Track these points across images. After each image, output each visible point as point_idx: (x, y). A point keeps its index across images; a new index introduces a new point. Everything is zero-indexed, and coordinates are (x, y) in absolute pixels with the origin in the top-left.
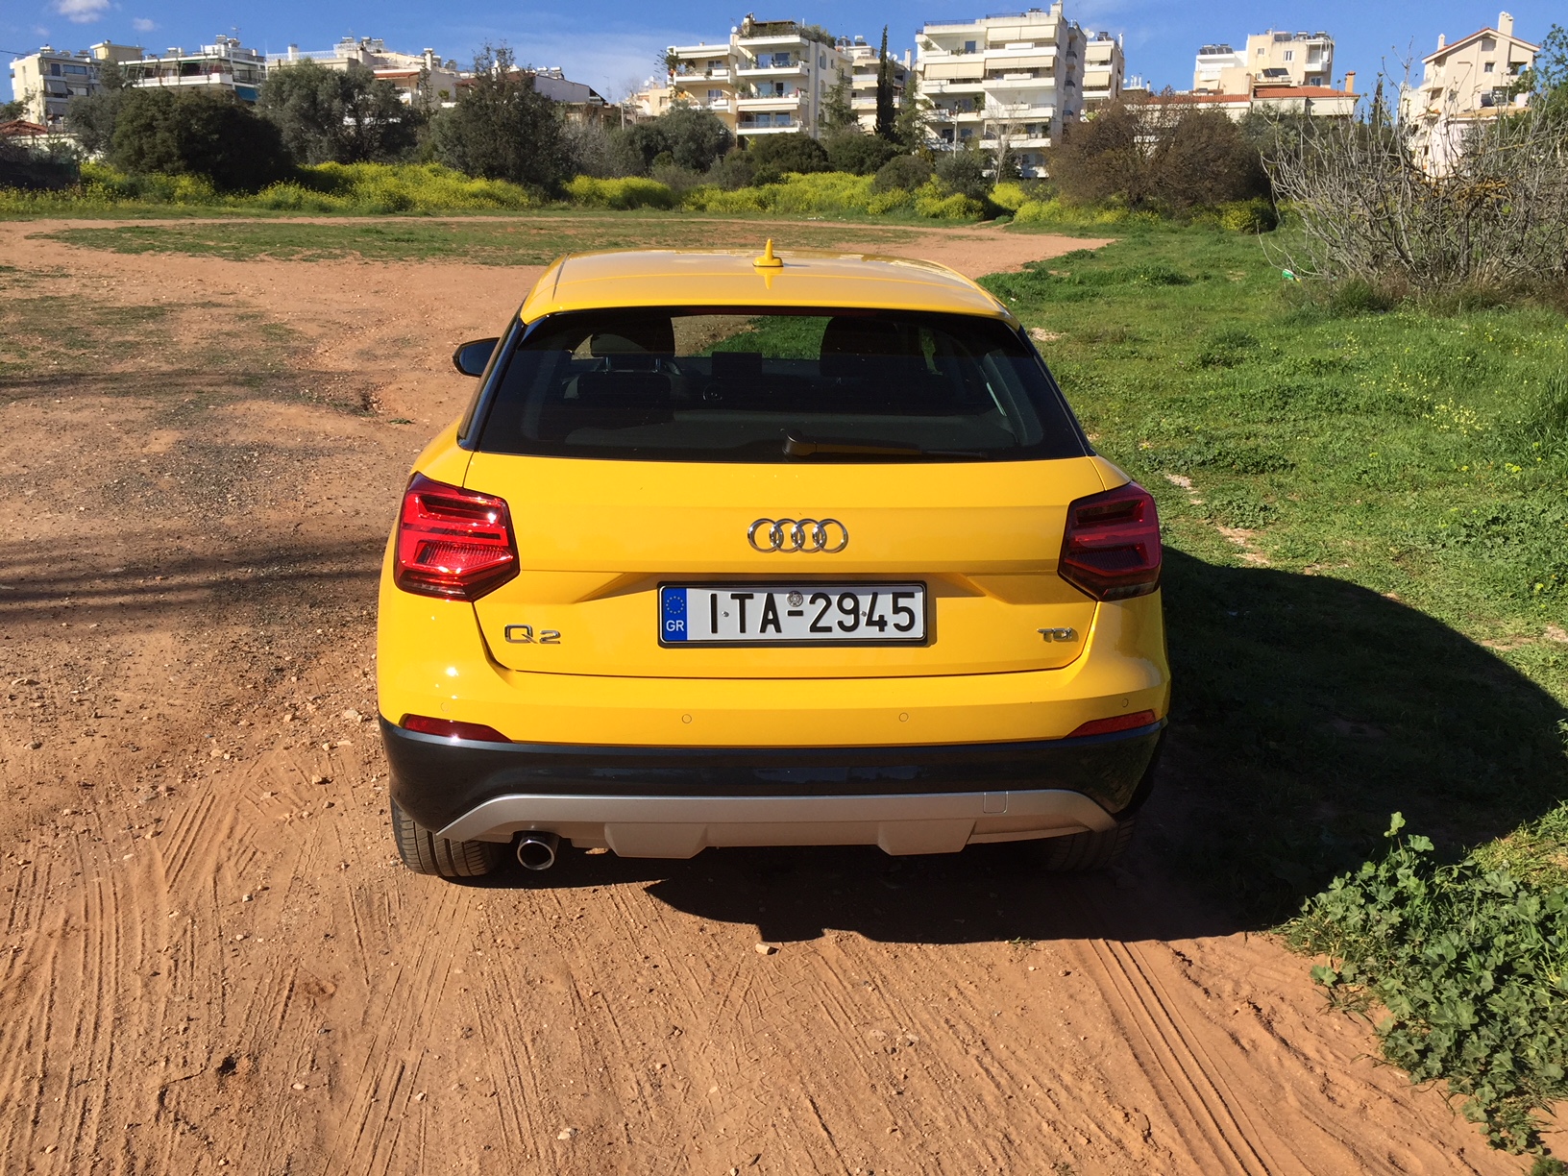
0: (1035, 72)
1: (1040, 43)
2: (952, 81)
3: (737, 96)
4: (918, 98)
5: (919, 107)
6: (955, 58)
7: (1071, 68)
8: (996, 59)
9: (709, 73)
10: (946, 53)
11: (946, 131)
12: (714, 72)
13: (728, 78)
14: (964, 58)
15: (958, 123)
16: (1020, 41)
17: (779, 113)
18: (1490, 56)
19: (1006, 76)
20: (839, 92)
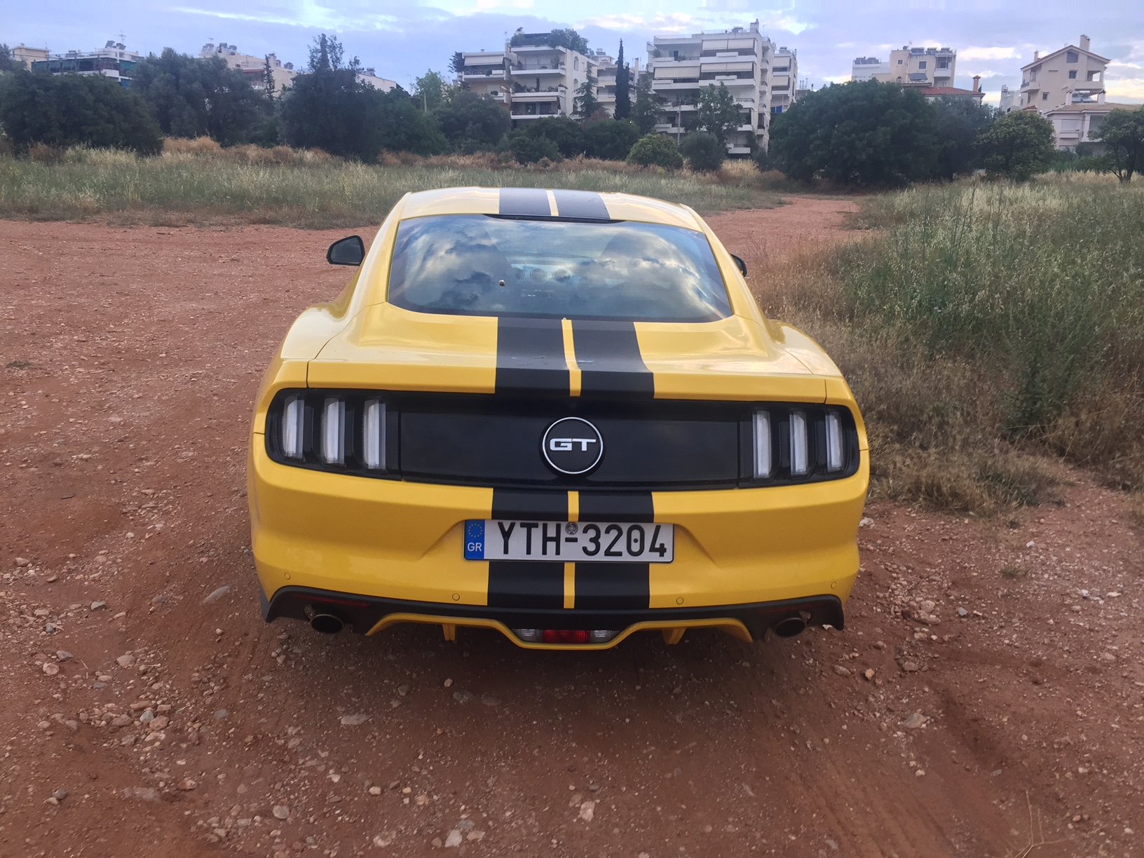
0: (740, 75)
1: (743, 52)
2: (676, 81)
3: (511, 90)
4: (650, 93)
5: (650, 100)
6: (676, 63)
7: (764, 71)
8: (709, 64)
9: (490, 73)
10: (670, 59)
11: (671, 118)
12: (494, 72)
13: (504, 76)
14: (684, 63)
15: (682, 112)
16: (728, 50)
17: (543, 104)
18: (1072, 66)
19: (717, 77)
20: (587, 87)
